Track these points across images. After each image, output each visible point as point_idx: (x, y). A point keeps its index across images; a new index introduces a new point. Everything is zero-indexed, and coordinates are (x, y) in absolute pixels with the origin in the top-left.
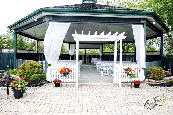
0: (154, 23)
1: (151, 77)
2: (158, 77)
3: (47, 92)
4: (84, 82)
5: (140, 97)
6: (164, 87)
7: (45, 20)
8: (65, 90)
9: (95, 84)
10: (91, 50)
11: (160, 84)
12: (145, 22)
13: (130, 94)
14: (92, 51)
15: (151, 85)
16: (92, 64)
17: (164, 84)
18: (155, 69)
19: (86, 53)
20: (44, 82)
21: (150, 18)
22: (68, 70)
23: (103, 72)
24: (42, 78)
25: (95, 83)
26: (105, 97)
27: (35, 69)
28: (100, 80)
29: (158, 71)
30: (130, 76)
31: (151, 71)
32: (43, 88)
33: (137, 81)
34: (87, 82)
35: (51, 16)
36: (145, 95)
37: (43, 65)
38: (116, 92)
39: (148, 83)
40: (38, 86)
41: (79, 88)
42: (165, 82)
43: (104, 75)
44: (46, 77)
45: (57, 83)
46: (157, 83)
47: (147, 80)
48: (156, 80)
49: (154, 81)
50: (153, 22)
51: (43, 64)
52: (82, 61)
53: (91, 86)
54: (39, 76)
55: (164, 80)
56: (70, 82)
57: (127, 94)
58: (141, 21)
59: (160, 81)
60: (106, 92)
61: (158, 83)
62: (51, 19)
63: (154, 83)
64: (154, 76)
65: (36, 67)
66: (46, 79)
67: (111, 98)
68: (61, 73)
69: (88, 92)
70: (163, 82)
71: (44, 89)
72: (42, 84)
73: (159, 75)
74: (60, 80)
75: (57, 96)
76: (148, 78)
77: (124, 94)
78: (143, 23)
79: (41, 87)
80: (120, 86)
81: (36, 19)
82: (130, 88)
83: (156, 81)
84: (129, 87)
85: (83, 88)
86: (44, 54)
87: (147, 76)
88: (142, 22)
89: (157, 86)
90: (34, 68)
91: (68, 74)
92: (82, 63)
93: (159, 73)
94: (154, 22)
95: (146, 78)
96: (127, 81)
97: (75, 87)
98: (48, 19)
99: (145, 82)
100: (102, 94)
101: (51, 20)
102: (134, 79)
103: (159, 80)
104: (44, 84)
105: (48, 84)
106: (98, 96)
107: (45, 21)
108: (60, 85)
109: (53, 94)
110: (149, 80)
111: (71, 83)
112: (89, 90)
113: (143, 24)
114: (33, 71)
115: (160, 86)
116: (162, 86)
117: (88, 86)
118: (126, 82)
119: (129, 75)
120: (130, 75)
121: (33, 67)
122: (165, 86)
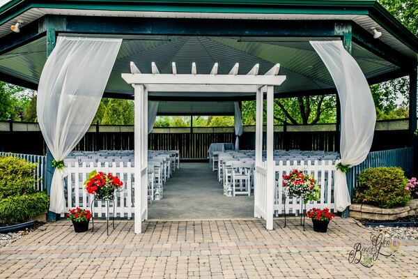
0: (378, 34)
1: (367, 198)
2: (390, 199)
3: (43, 248)
4: (168, 214)
5: (319, 258)
6: (405, 229)
7: (44, 31)
8: (100, 242)
9: (198, 220)
10: (214, 118)
11: (397, 220)
12: (347, 30)
13: (293, 250)
14: (217, 121)
15: (367, 223)
16: (207, 161)
17: (407, 218)
18: (380, 174)
19: (192, 128)
20: (43, 219)
21: (363, 19)
22: (111, 179)
23: (232, 186)
24: (34, 208)
25: (198, 217)
26: (214, 260)
27: (13, 179)
28: (216, 209)
29: (388, 179)
30: (300, 195)
31: (367, 179)
32: (35, 237)
33: (321, 212)
34: (176, 215)
35: (60, 17)
36: (337, 255)
37: (42, 165)
38: (253, 244)
39: (358, 216)
40: (21, 232)
41: (146, 234)
42: (412, 213)
43: (235, 193)
44: (48, 204)
45: (79, 219)
46: (387, 218)
47: (357, 207)
48: (381, 208)
49: (377, 210)
50: (375, 31)
51: (40, 163)
52: (178, 152)
53: (183, 228)
54: (24, 201)
55: (408, 208)
56: (122, 216)
57: (283, 250)
58: (336, 29)
59: (397, 210)
60: (221, 245)
61: (391, 218)
62: (62, 27)
63: (377, 218)
64: (375, 196)
65: (16, 173)
66: (48, 208)
67: (230, 264)
68: (90, 191)
69: (168, 246)
70: (404, 214)
71: (37, 241)
72: (34, 226)
73: (392, 191)
74: (88, 212)
75: (70, 260)
76: (361, 202)
77: (274, 251)
78: (341, 34)
79: (31, 234)
80: (270, 225)
81: (17, 25)
82: (298, 232)
83: (384, 211)
84: (295, 231)
85: (156, 234)
86: (39, 134)
87: (357, 194)
88: (338, 31)
89: (386, 226)
90: (9, 177)
91: (111, 192)
92: (178, 158)
93: (390, 186)
94: (378, 30)
95: (352, 203)
96: (294, 212)
97: (134, 230)
98: (53, 27)
99: (351, 213)
100: (209, 253)
101: (61, 30)
102: (309, 206)
103: (391, 207)
104: (42, 223)
105: (54, 224)
106: (194, 257)
107: (44, 34)
108: (90, 226)
109: (58, 255)
110: (363, 207)
111: (125, 218)
112: (172, 239)
113: (342, 38)
114: (6, 184)
115: (395, 226)
116: (401, 226)
117: (174, 228)
118: (294, 215)
119: (296, 193)
120: (298, 193)
121: (7, 174)
122: (408, 226)
